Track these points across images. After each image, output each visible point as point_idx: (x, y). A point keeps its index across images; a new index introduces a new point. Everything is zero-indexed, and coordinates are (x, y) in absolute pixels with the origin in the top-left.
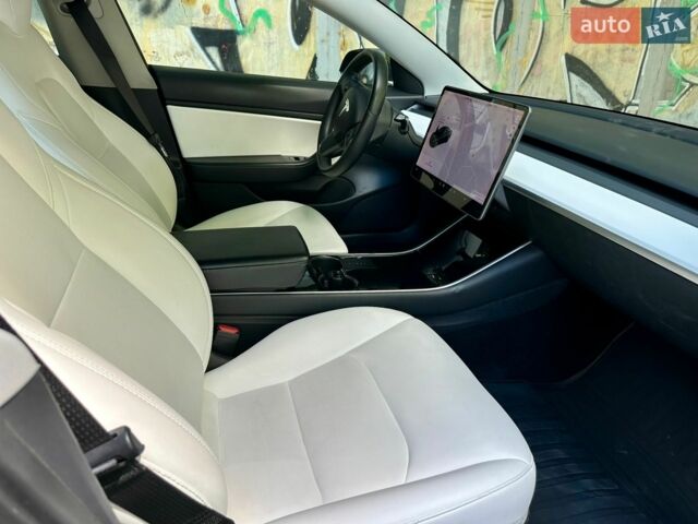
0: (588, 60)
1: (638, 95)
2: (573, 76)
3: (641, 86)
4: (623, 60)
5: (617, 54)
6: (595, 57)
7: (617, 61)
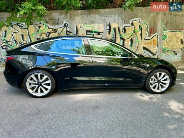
0: (147, 47)
1: (157, 52)
2: (144, 50)
3: (158, 51)
4: (153, 47)
5: (152, 46)
6: (148, 47)
7: (152, 47)
